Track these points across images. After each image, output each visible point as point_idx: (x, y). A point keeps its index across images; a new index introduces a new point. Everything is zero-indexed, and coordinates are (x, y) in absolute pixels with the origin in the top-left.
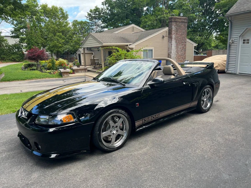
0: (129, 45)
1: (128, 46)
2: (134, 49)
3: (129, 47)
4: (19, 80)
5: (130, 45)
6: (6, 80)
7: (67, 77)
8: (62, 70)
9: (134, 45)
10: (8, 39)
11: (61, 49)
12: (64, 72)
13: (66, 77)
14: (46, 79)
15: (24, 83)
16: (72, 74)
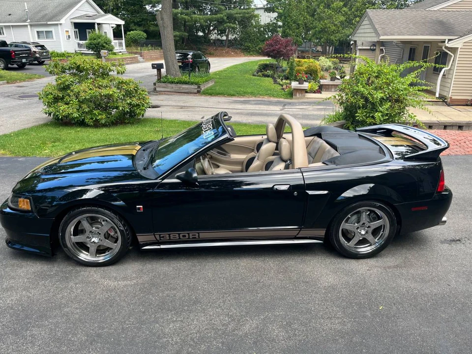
0: (447, 41)
1: (444, 42)
2: (459, 50)
3: (447, 45)
4: (225, 95)
5: (449, 40)
6: (207, 93)
7: (301, 98)
8: (295, 84)
9: (459, 42)
10: (261, 15)
11: (335, 37)
12: (297, 89)
13: (298, 98)
14: (264, 99)
15: (225, 103)
16: (315, 92)
